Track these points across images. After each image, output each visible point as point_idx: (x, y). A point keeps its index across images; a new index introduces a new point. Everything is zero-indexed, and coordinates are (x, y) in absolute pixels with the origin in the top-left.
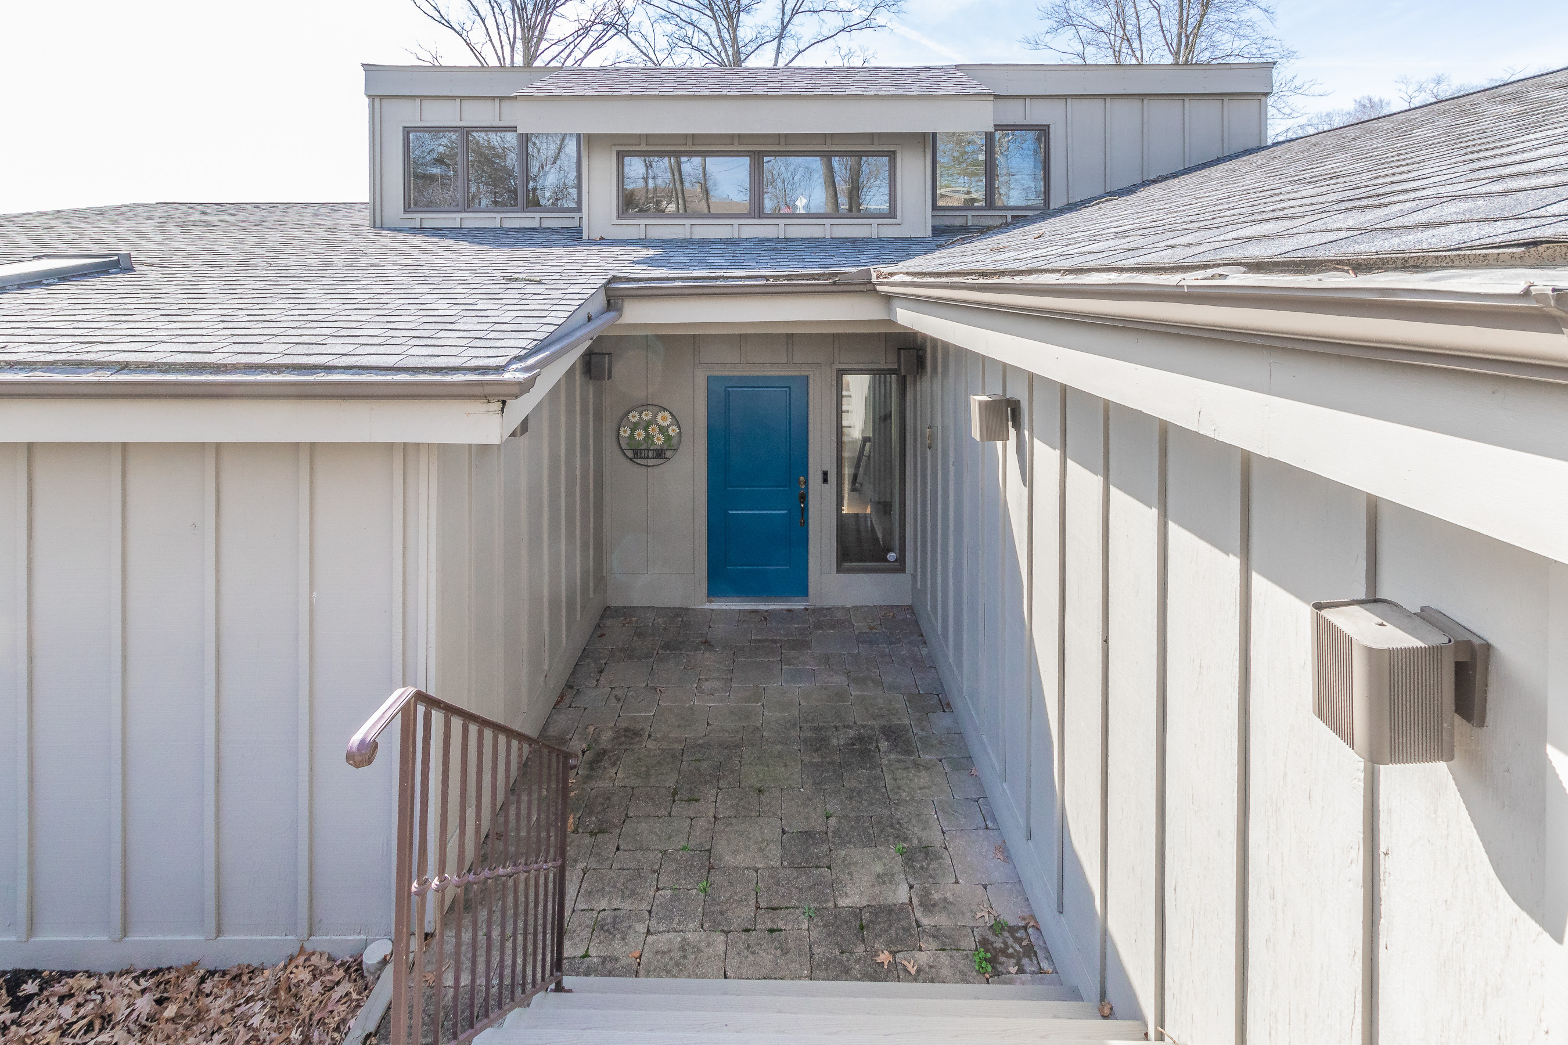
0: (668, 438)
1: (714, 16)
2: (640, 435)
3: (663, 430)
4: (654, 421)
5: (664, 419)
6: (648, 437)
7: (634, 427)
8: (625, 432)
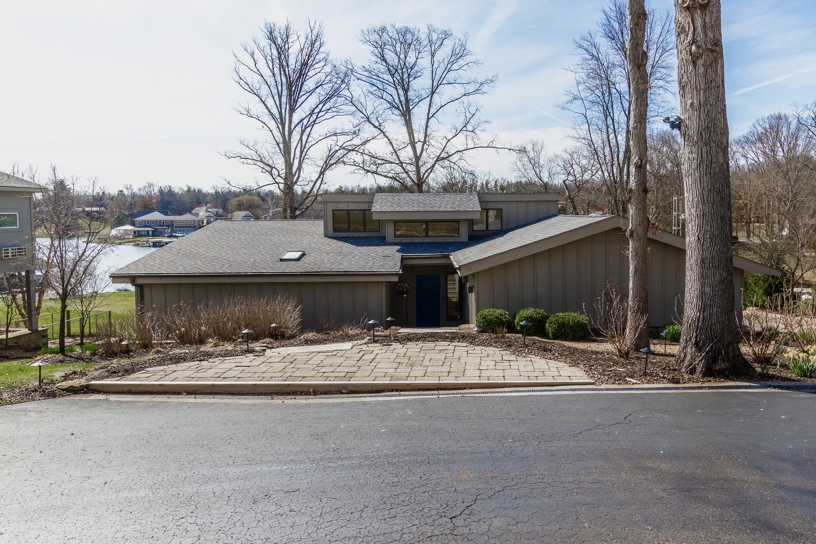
0: (407, 289)
1: (396, 87)
2: (400, 289)
3: (406, 288)
4: (404, 285)
5: (406, 285)
6: (402, 289)
7: (399, 287)
8: (397, 288)
